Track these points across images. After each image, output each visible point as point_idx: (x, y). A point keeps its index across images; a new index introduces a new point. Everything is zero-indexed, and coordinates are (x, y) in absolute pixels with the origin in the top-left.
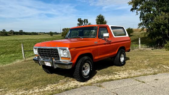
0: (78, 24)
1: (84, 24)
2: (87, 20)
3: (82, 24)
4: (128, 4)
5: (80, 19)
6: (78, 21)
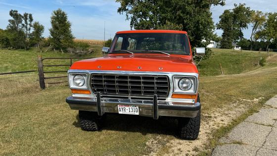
0: (10, 21)
3: (21, 22)
5: (14, 11)
6: (11, 14)
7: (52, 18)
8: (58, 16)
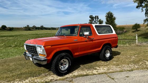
0: (89, 20)
1: (95, 20)
2: (98, 16)
3: (93, 20)
4: (134, 2)
5: (91, 16)
6: (90, 17)
7: (106, 16)
8: (108, 15)
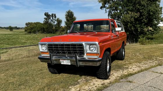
0: (45, 18)
1: (51, 18)
2: (55, 15)
4: (99, 2)
5: (47, 13)
6: (45, 15)
7: (66, 15)
